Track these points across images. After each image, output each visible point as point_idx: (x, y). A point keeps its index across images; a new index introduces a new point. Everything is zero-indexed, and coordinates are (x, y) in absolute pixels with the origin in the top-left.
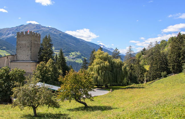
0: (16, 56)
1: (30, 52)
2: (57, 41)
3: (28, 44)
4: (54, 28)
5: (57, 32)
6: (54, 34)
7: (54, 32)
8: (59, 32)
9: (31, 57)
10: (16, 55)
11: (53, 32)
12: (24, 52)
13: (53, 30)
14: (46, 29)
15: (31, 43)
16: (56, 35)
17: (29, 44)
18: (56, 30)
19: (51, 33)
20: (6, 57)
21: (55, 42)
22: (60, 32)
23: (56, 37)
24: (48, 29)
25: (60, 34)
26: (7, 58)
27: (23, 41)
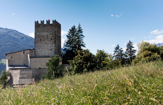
0: (34, 51)
1: (54, 45)
2: (19, 46)
3: (50, 36)
4: (14, 30)
5: (18, 36)
6: (14, 37)
7: (15, 35)
8: (21, 34)
9: (55, 52)
10: (34, 49)
11: (13, 35)
12: (46, 45)
13: (13, 33)
14: (3, 31)
15: (56, 34)
16: (17, 39)
17: (52, 36)
18: (17, 33)
19: (11, 36)
20: (22, 52)
21: (16, 48)
22: (23, 36)
23: (17, 42)
24: (6, 31)
25: (23, 38)
26: (24, 53)
27: (44, 32)
